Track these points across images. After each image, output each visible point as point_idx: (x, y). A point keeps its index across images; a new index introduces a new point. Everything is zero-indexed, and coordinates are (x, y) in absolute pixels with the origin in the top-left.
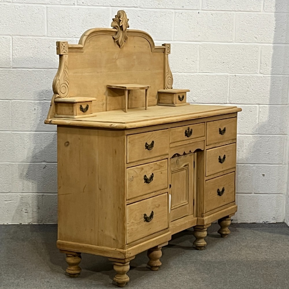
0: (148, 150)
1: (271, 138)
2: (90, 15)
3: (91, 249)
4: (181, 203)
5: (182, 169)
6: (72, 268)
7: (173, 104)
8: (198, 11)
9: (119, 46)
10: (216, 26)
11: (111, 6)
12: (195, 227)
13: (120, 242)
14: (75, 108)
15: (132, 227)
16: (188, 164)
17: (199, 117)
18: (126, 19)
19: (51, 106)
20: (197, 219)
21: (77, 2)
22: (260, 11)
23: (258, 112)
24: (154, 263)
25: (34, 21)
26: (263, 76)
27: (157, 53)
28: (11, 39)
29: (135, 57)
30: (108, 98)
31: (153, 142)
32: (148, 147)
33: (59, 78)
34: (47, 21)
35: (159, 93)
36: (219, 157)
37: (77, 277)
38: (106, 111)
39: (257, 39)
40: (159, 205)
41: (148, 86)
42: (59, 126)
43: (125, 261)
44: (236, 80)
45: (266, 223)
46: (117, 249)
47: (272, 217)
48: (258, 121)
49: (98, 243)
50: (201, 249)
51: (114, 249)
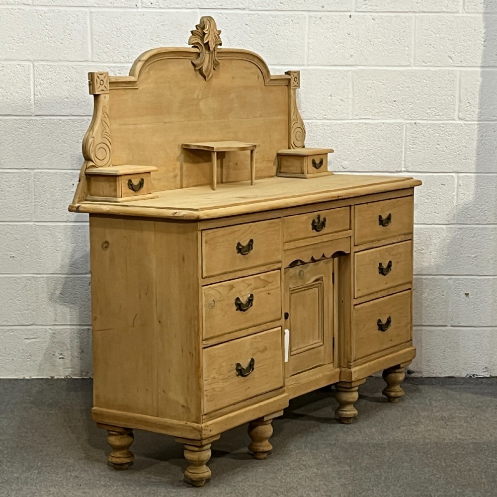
0: (242, 254)
1: (479, 230)
2: (163, 23)
3: (146, 422)
4: (311, 344)
5: (310, 287)
6: (118, 454)
7: (303, 173)
8: (349, 14)
9: (205, 77)
10: (380, 38)
11: (200, 8)
12: (338, 385)
13: (193, 410)
14: (119, 184)
15: (213, 386)
16: (322, 277)
17: (338, 196)
18: (215, 31)
19: (79, 181)
20: (341, 371)
21: (142, 2)
22: (457, 12)
23: (456, 186)
24: (259, 446)
25: (69, 36)
26: (465, 124)
27: (275, 88)
28: (32, 68)
29: (233, 96)
30: (185, 166)
31: (252, 241)
32: (242, 250)
33: (93, 134)
34: (92, 36)
35: (279, 155)
36: (378, 265)
37: (127, 469)
38: (182, 187)
39: (452, 60)
40: (265, 349)
41: (255, 144)
42: (93, 215)
43: (201, 443)
44: (416, 131)
45: (473, 377)
46: (188, 423)
47: (483, 367)
48: (457, 202)
49: (158, 412)
50: (348, 421)
51: (183, 423)
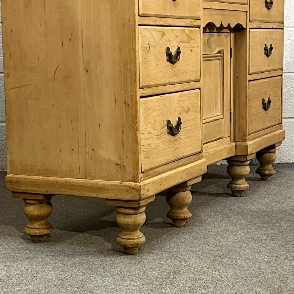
3: (72, 186)
4: (215, 115)
5: (215, 57)
6: (36, 225)
12: (232, 159)
13: (129, 168)
15: (149, 141)
16: (223, 50)
20: (236, 145)
24: (179, 213)
36: (264, 46)
37: (45, 241)
40: (189, 109)
43: (139, 204)
46: (123, 182)
49: (85, 174)
50: (240, 194)
51: (118, 183)
